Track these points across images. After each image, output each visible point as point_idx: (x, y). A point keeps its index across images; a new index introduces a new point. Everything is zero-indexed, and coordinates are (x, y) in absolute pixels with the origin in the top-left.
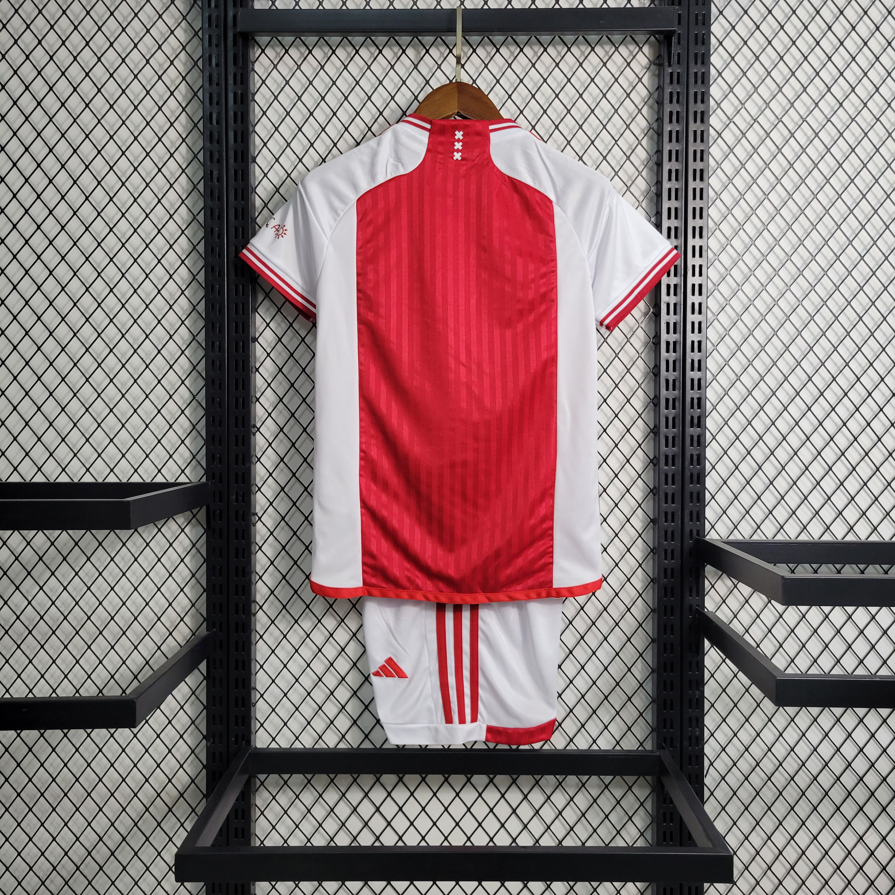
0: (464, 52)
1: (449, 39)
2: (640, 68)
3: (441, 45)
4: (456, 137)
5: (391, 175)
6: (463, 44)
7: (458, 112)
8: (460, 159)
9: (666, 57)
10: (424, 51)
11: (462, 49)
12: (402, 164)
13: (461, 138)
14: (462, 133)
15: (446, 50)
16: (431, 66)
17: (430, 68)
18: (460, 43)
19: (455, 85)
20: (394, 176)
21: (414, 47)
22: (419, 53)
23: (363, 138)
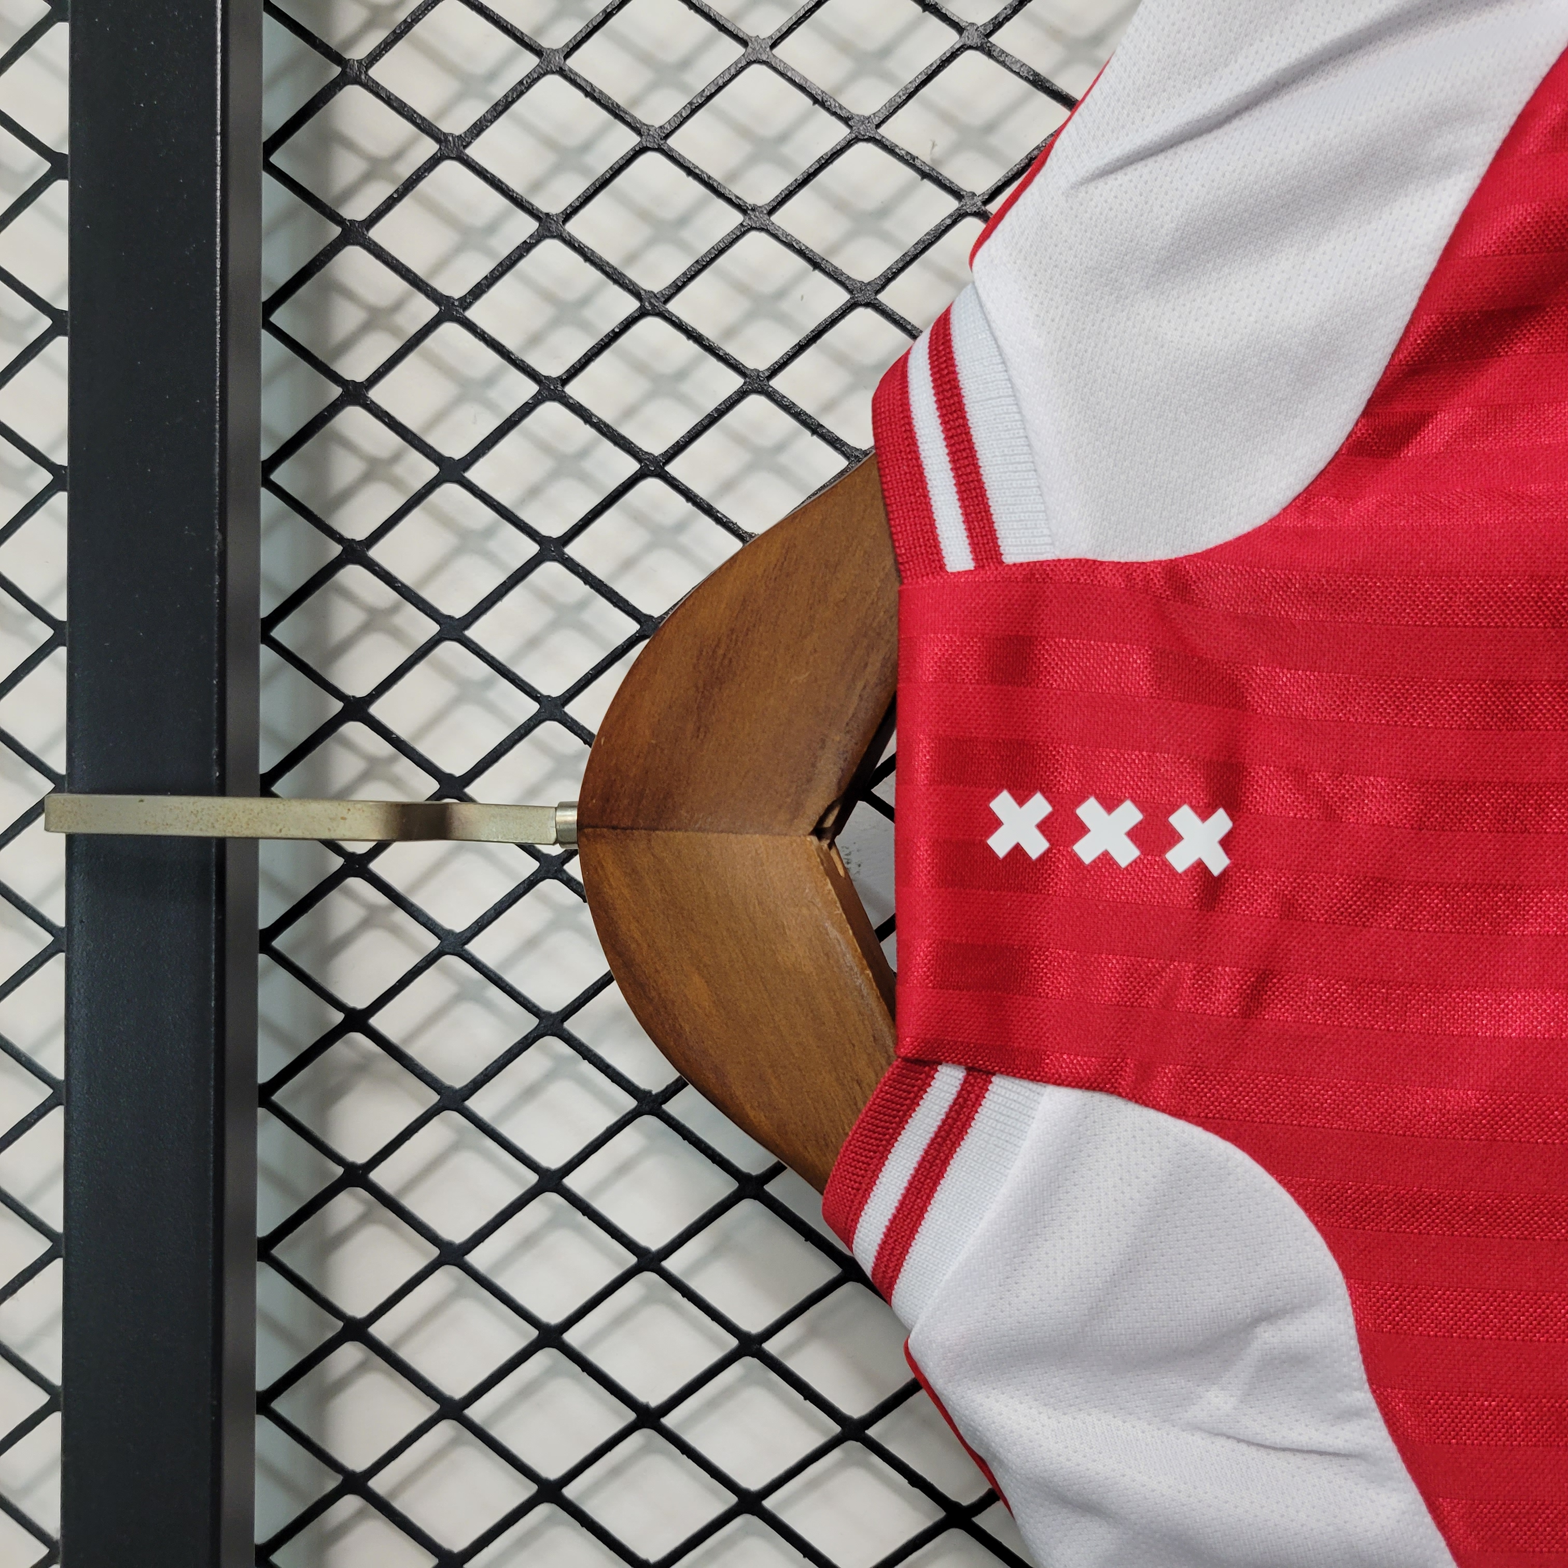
4: (1036, 846)
5: (1353, 1414)
6: (315, 790)
7: (819, 831)
8: (1221, 822)
11: (342, 796)
12: (1267, 1316)
13: (1039, 806)
14: (1003, 804)
15: (348, 897)
18: (316, 807)
19: (604, 851)
20: (1364, 1397)
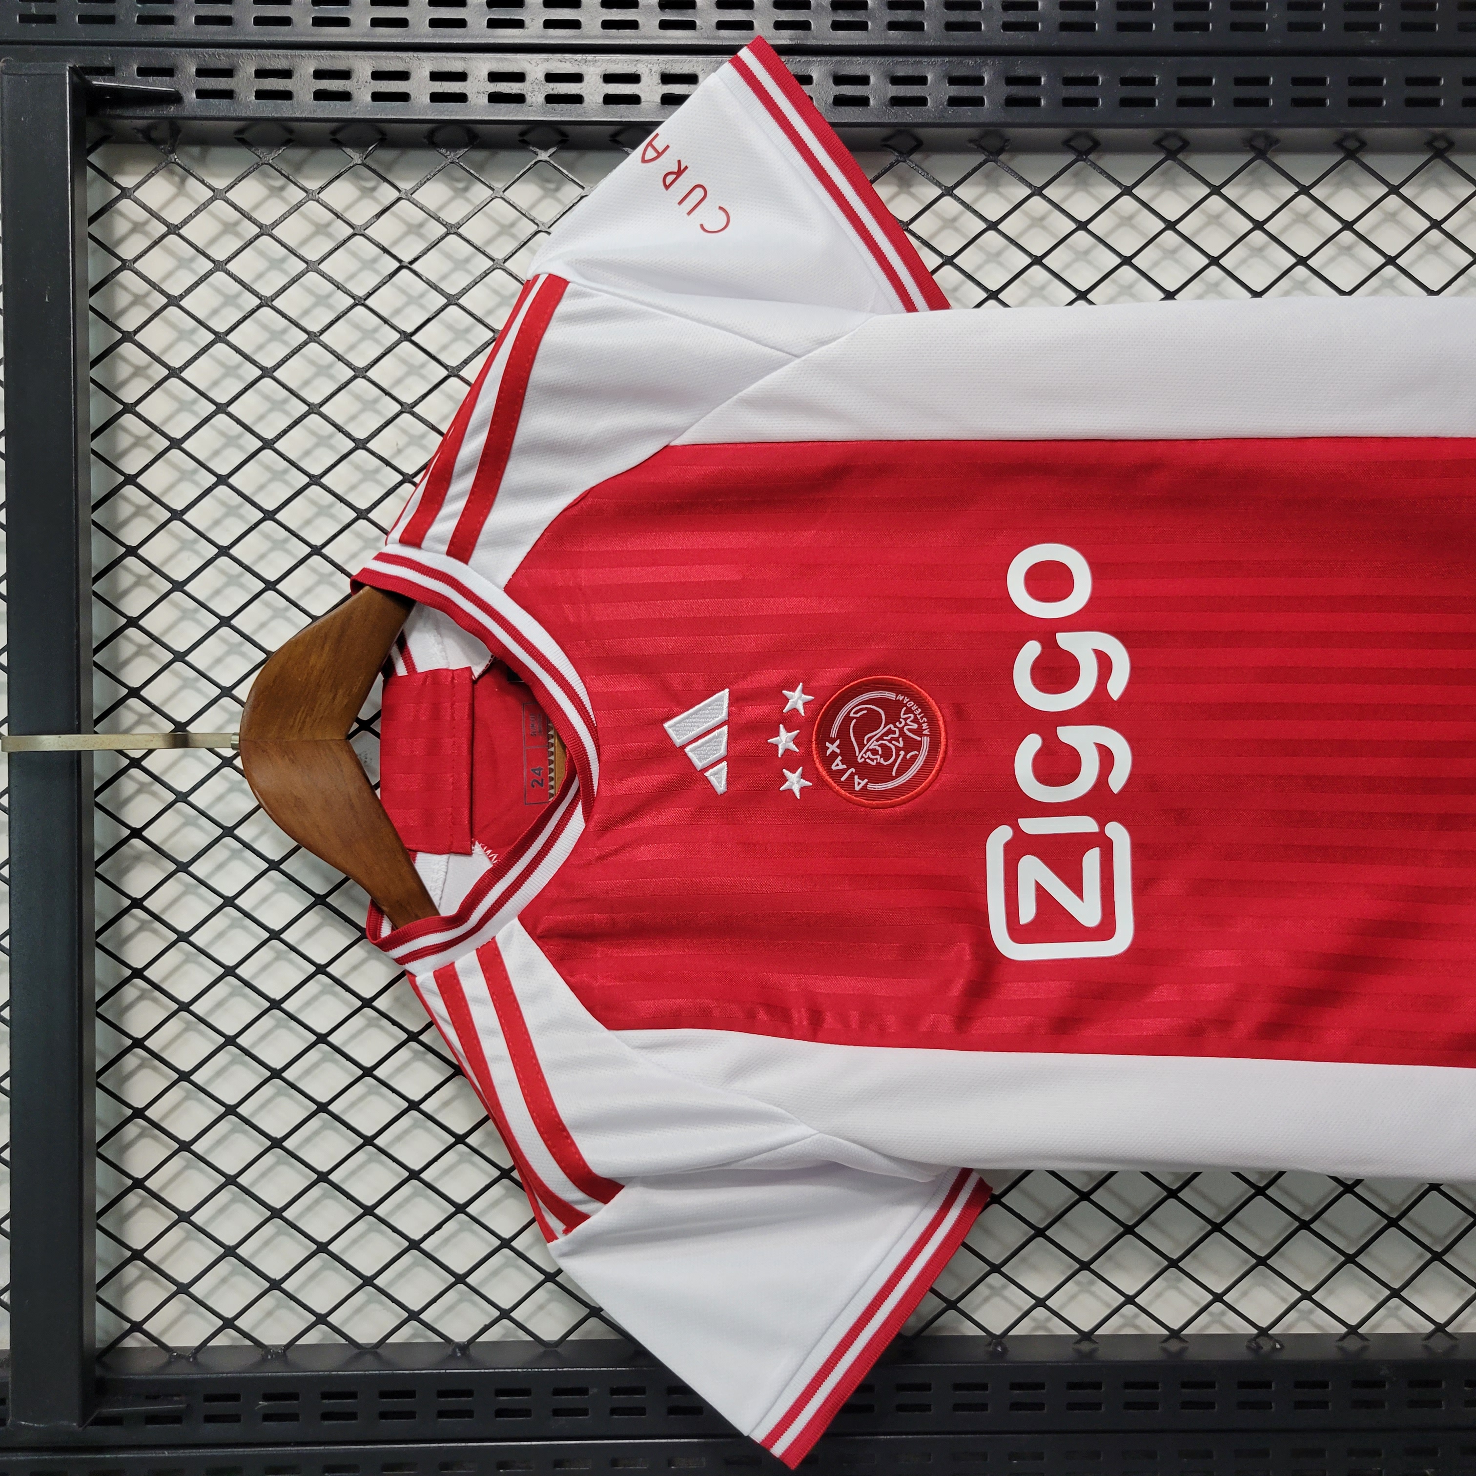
0: (138, 723)
1: (101, 770)
2: (181, 200)
3: (117, 792)
6: (114, 730)
9: (152, 112)
10: (136, 842)
15: (131, 778)
16: (181, 820)
17: (185, 824)
21: (124, 871)
22: (138, 857)
23: (394, 1023)
